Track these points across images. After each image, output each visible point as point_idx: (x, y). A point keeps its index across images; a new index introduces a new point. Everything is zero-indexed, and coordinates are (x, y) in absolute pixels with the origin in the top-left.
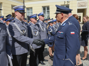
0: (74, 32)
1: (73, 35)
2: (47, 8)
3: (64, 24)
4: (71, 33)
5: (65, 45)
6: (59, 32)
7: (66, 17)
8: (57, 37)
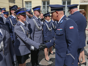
0: (73, 27)
1: (72, 29)
2: (47, 3)
3: (62, 21)
4: (70, 27)
6: (58, 30)
7: (61, 14)
8: (57, 35)
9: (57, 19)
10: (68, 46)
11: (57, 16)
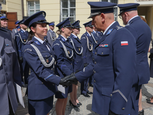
0: (127, 42)
1: (125, 46)
3: (110, 31)
4: (122, 42)
5: (112, 67)
7: (110, 18)
8: (98, 55)
9: (102, 28)
10: (115, 75)
11: (103, 22)
